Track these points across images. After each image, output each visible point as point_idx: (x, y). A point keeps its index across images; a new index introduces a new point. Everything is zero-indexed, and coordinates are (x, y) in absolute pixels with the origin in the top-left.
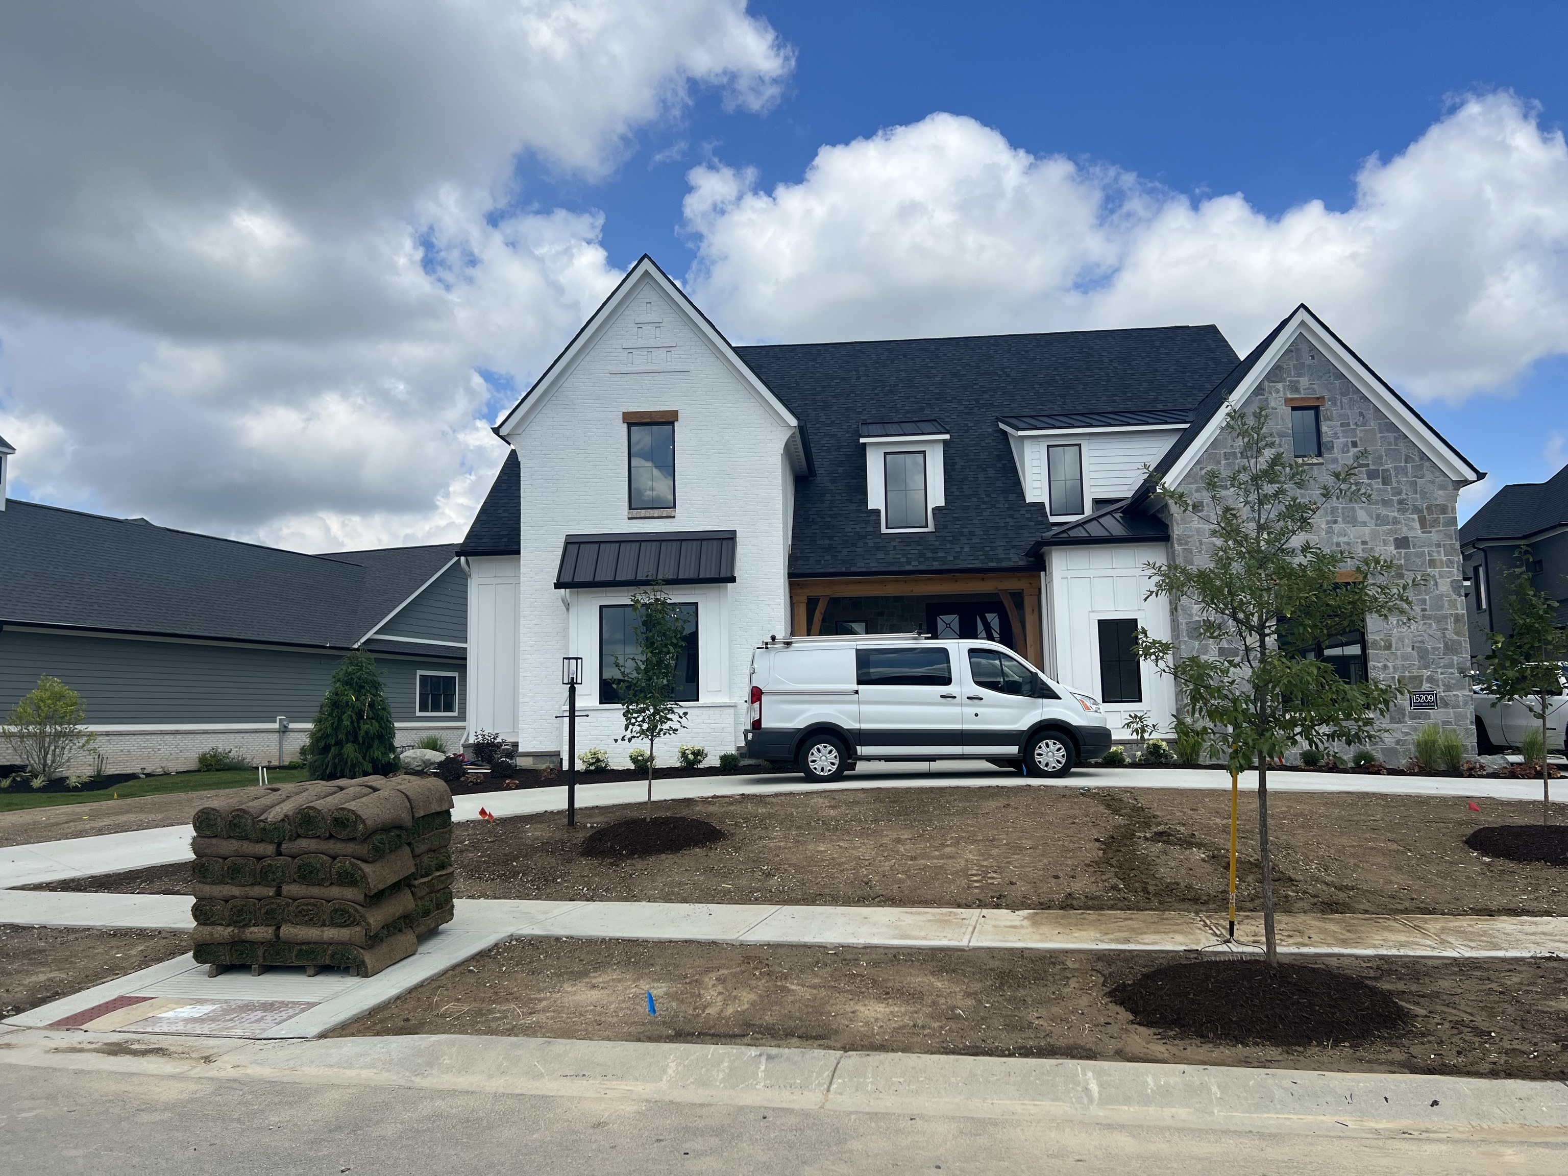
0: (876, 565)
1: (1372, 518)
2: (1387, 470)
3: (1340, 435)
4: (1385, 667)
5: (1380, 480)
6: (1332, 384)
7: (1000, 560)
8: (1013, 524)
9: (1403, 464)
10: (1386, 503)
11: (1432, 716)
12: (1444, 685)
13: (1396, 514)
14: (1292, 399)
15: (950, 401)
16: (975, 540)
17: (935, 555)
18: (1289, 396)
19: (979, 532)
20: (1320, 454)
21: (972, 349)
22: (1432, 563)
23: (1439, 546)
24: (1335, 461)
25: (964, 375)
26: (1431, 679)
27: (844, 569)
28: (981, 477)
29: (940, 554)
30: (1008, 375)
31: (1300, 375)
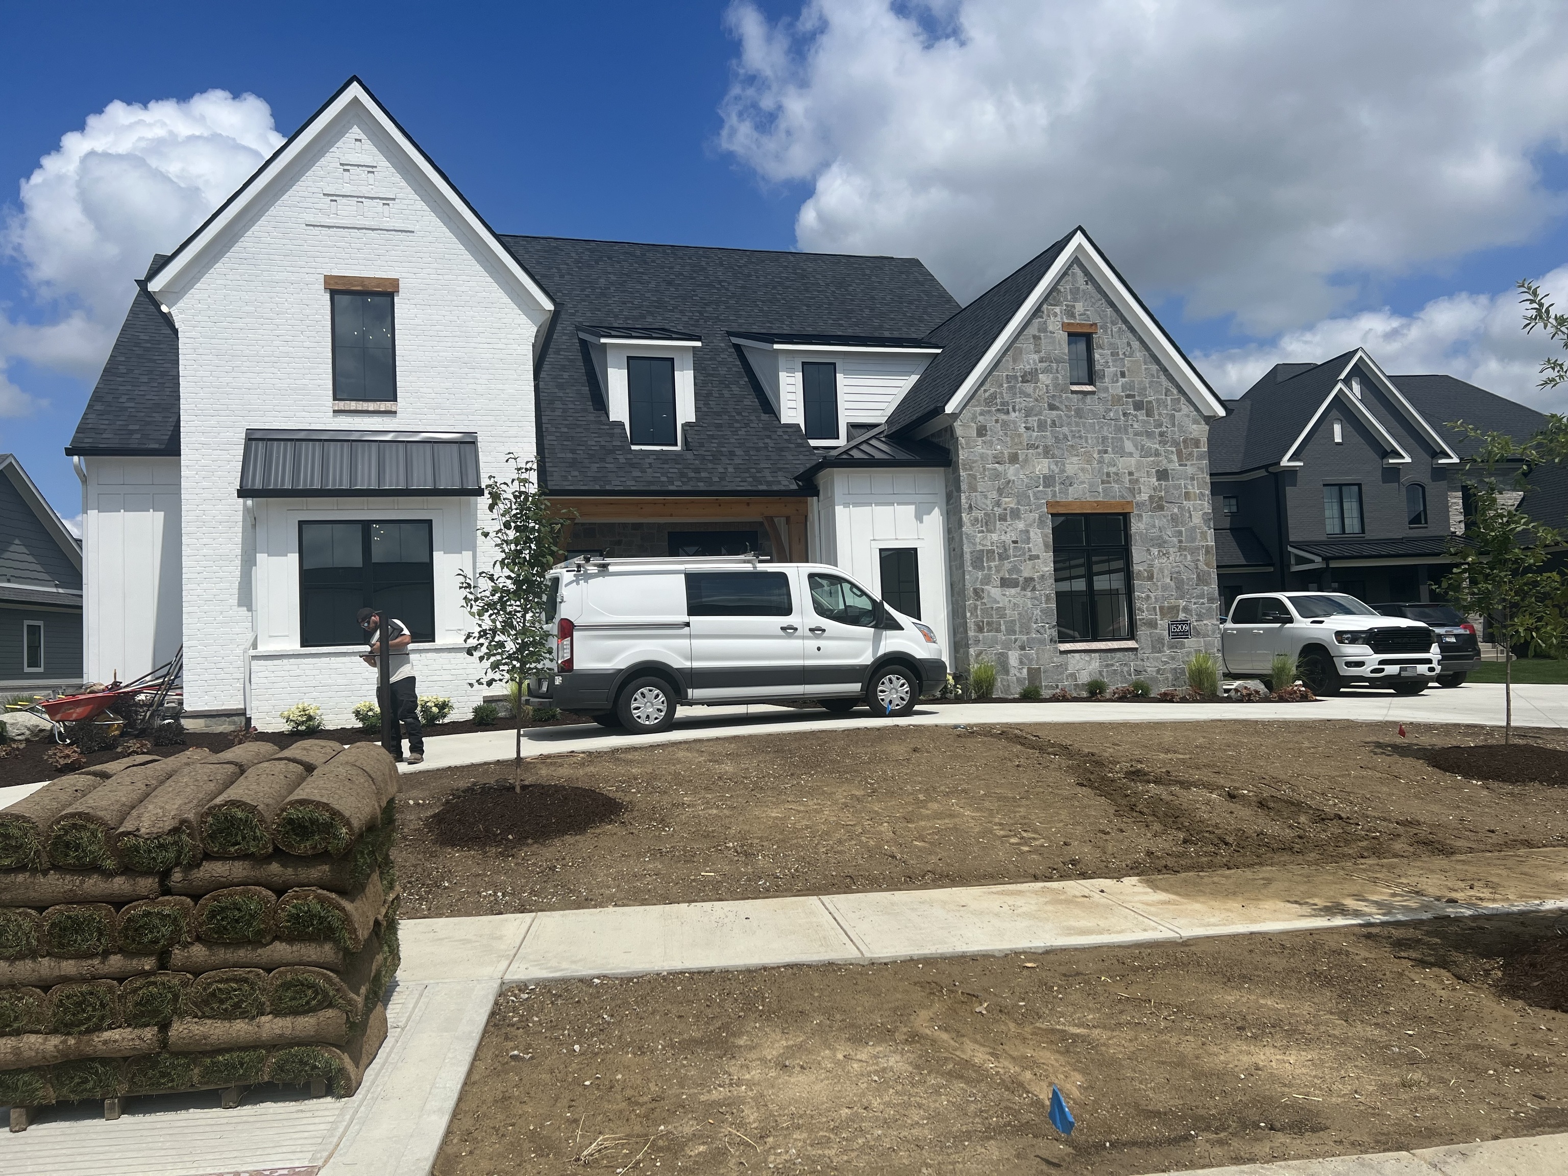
0: (633, 483)
1: (1137, 449)
2: (1150, 402)
3: (1110, 364)
4: (1148, 597)
5: (1144, 411)
6: (1104, 311)
7: (768, 483)
8: (773, 445)
9: (1164, 397)
10: (1149, 435)
11: (1187, 645)
12: (1197, 615)
13: (1157, 446)
14: (1069, 324)
15: (671, 311)
16: (737, 461)
17: (697, 475)
18: (1066, 321)
19: (739, 452)
20: (1091, 382)
21: (681, 258)
22: (1187, 496)
23: (1192, 479)
24: (1106, 390)
25: (679, 285)
26: (1186, 610)
27: (598, 487)
28: (726, 393)
29: (703, 475)
30: (727, 289)
31: (1075, 300)
